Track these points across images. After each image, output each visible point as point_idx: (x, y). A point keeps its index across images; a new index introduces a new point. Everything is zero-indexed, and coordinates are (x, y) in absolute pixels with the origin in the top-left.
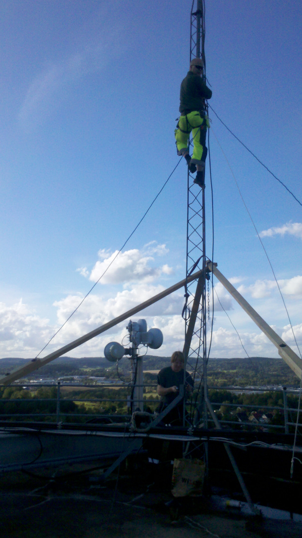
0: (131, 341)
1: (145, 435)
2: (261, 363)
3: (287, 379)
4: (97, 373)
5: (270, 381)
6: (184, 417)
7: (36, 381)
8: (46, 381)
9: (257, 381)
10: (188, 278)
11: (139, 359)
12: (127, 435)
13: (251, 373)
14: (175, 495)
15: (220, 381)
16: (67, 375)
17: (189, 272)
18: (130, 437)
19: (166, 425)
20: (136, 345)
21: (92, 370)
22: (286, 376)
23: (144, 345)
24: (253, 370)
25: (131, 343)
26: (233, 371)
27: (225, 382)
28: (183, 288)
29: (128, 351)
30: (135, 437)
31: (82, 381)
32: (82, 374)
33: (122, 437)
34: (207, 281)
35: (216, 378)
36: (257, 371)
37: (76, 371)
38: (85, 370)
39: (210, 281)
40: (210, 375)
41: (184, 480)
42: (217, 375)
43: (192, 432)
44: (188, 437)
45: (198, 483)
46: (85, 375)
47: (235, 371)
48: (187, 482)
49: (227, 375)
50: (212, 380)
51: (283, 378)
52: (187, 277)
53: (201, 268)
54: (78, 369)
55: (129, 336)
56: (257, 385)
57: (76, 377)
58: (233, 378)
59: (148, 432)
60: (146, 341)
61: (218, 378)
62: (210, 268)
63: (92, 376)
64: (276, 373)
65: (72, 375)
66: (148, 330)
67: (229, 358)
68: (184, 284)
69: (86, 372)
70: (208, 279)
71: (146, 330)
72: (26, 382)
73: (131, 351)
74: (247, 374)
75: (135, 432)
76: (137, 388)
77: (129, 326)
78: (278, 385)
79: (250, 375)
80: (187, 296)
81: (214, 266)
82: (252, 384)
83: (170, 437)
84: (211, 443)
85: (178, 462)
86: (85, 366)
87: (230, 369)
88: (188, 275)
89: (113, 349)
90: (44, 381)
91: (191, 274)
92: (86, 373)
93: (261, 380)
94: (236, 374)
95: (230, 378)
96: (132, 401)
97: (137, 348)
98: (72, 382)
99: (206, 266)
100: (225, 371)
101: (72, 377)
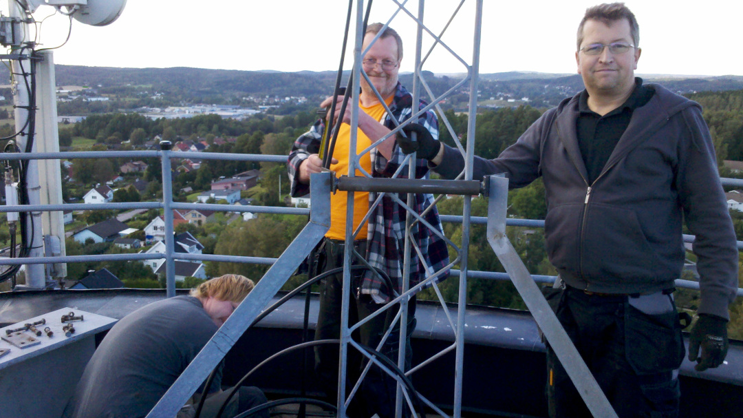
2: (187, 74)
3: (224, 97)
5: (201, 99)
13: (174, 89)
15: (128, 99)
22: (222, 93)
23: (58, 8)
24: (177, 85)
27: (135, 101)
35: (121, 97)
36: (183, 86)
42: (122, 91)
47: (150, 86)
49: (139, 92)
51: (219, 96)
56: (182, 106)
58: (147, 95)
64: (209, 89)
74: (168, 90)
78: (212, 105)
82: (174, 104)
87: (142, 83)
93: (189, 99)
94: (153, 91)
95: (144, 96)
97: (32, 20)
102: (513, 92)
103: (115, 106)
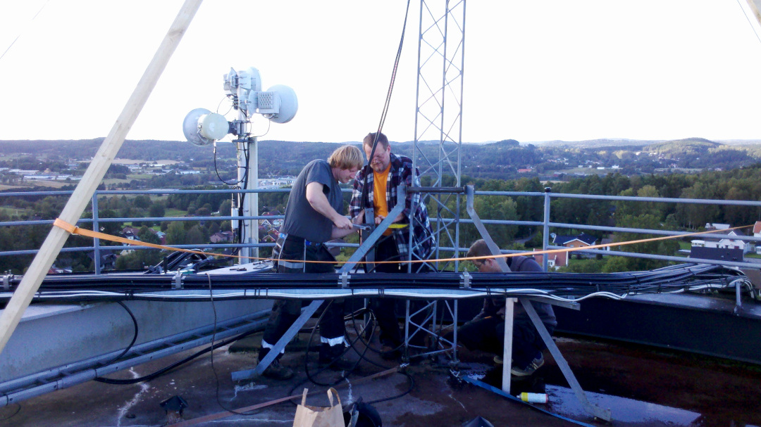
0: (236, 108)
11: (252, 140)
20: (246, 115)
21: (14, 160)
23: (262, 115)
25: (237, 111)
29: (232, 126)
43: (471, 281)
44: (461, 291)
60: (266, 109)
69: (4, 162)
76: (249, 195)
92: (3, 165)
97: (249, 122)
102: (603, 159)
103: (205, 179)
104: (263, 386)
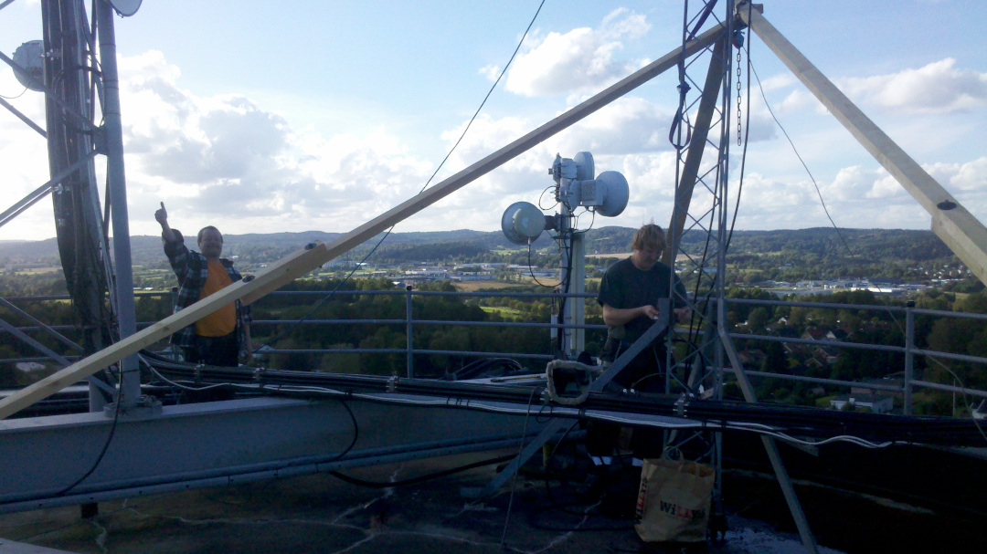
0: (558, 200)
1: (576, 412)
2: (831, 238)
3: (879, 268)
4: (521, 258)
5: (847, 271)
6: (669, 369)
7: (416, 273)
8: (432, 272)
9: (820, 272)
10: (688, 45)
11: (576, 237)
12: (535, 410)
13: (810, 257)
14: (644, 538)
15: (749, 271)
16: (468, 262)
17: (691, 29)
18: (541, 415)
19: (625, 390)
20: (569, 208)
21: (513, 254)
22: (877, 262)
23: (587, 208)
24: (813, 252)
25: (560, 204)
26: (775, 254)
27: (758, 273)
28: (675, 68)
29: (552, 222)
30: (552, 415)
31: (496, 272)
32: (495, 260)
33: (524, 414)
34: (735, 50)
35: (740, 267)
36: (822, 253)
37: (485, 255)
38: (500, 253)
39: (743, 50)
40: (731, 261)
41: (664, 506)
42: (742, 260)
43: (685, 408)
44: (675, 419)
45: (696, 515)
46: (501, 261)
47: (778, 253)
48: (671, 510)
49: (763, 261)
50: (733, 271)
51: (873, 266)
52: (685, 42)
53: (723, 18)
54: (488, 252)
55: (555, 188)
56: (819, 279)
57: (484, 265)
58: (774, 266)
59: (582, 406)
60: (591, 200)
61: (745, 267)
62: (745, 18)
63: (513, 262)
64: (859, 256)
65: (478, 261)
66: (597, 175)
67: (768, 229)
68: (678, 59)
69: (503, 256)
70: (739, 46)
71: (592, 177)
72: (398, 273)
73: (559, 221)
74: (802, 258)
75: (554, 404)
76: (573, 299)
77: (555, 166)
78: (861, 279)
79: (809, 260)
80: (684, 89)
81: (754, 11)
82: (810, 277)
83: (632, 419)
84: (729, 435)
85: (653, 468)
86: (501, 247)
87: (769, 251)
88: (688, 35)
89: (520, 216)
90: (430, 272)
91: (696, 35)
92: (501, 259)
93: (829, 270)
94: (782, 260)
95: (769, 267)
96: (560, 325)
97: (573, 216)
98: (479, 273)
99: (735, 13)
100: (760, 255)
101: (478, 264)
104: (495, 509)
